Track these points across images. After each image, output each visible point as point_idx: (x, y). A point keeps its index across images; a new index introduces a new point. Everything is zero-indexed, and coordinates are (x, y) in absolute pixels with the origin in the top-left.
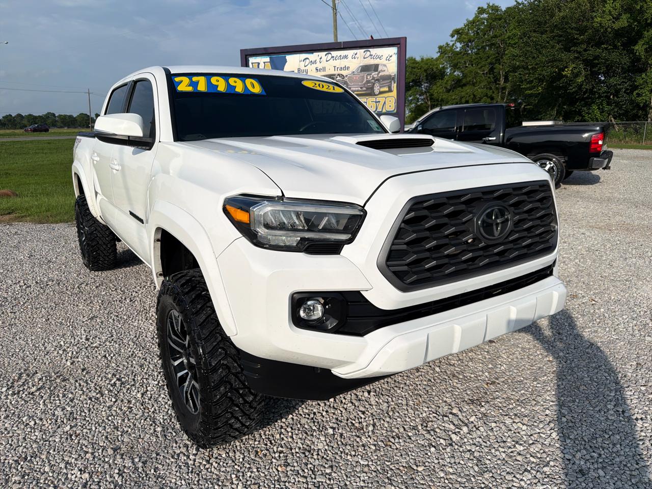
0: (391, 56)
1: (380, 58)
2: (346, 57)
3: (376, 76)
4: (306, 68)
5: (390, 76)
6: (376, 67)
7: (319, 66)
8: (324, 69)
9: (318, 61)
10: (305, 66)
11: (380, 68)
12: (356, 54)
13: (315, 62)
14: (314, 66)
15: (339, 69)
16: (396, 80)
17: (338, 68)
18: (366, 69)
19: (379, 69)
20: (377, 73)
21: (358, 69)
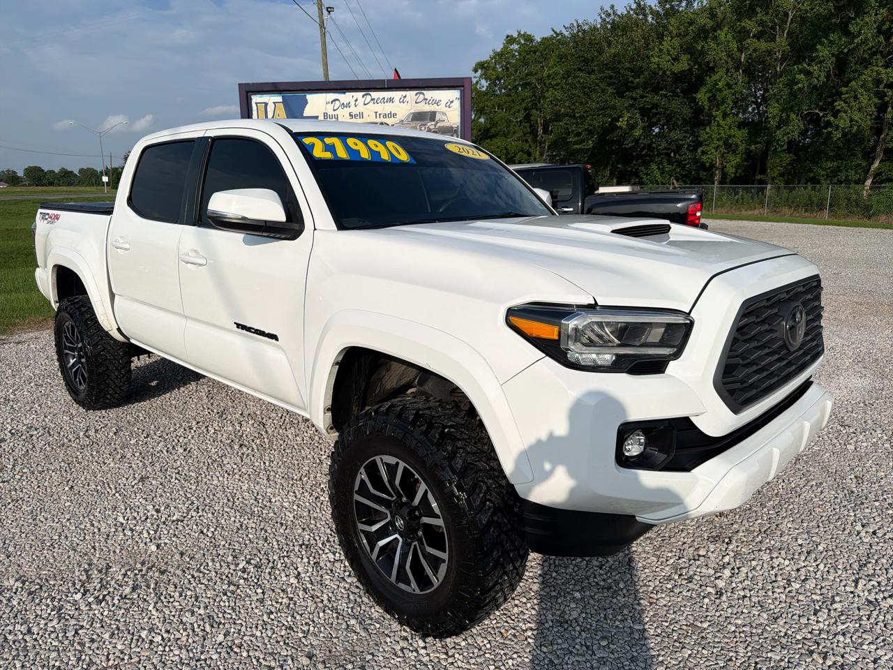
0: (452, 102)
1: (437, 103)
2: (391, 100)
3: (433, 127)
4: (336, 113)
5: (452, 127)
6: (432, 116)
7: (354, 111)
8: (361, 115)
9: (353, 103)
10: (334, 110)
11: (438, 117)
12: (405, 97)
13: (348, 105)
14: (347, 110)
15: (381, 116)
16: (459, 133)
17: (380, 114)
18: (419, 117)
19: (437, 119)
20: (433, 123)
21: (408, 116)
